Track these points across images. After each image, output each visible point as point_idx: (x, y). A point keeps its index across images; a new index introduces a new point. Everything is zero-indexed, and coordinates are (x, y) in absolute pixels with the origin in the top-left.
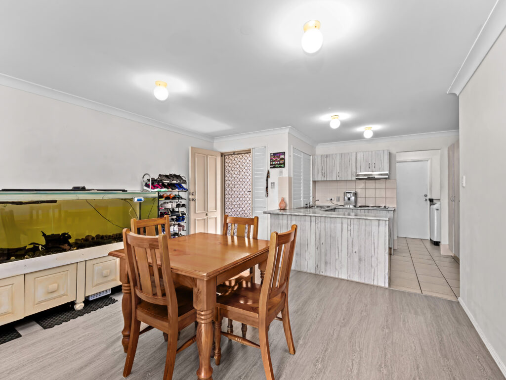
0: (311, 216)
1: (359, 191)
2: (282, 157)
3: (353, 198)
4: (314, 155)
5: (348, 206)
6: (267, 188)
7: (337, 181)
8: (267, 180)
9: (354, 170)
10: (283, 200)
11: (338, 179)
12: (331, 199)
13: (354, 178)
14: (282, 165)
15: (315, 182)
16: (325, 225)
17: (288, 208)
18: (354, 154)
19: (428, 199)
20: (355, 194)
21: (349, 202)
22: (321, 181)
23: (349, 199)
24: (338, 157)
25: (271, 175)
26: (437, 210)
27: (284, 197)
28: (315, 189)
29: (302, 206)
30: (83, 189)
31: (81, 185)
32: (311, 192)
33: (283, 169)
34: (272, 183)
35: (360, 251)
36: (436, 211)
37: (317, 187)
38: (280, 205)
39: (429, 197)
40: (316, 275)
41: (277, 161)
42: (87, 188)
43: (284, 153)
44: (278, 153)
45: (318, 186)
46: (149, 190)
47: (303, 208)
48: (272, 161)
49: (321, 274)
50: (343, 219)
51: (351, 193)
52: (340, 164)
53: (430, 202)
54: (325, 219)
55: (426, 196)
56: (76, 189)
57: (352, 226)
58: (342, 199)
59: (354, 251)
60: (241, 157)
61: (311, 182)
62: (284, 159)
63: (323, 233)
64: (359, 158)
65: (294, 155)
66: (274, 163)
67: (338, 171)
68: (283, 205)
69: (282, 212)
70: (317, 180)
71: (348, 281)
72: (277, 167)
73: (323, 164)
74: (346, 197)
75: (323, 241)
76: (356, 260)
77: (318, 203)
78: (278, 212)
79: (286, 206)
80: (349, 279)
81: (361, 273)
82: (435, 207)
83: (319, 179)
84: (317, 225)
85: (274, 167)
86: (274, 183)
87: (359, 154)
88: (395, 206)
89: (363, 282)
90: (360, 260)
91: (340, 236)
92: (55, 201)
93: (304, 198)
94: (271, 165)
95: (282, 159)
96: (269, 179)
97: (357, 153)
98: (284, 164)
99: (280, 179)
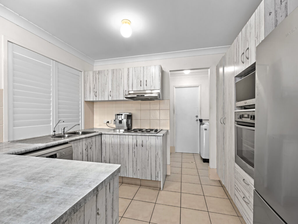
1: (134, 113)
3: (125, 121)
7: (109, 101)
9: (126, 88)
11: (110, 99)
12: (108, 122)
18: (126, 70)
19: (198, 120)
21: (120, 125)
23: (120, 122)
24: (110, 74)
26: (206, 129)
36: (204, 131)
37: (95, 109)
39: (199, 118)
45: (97, 108)
51: (122, 115)
52: (112, 81)
53: (200, 122)
55: (197, 117)
64: (131, 75)
67: (110, 90)
73: (95, 82)
82: (203, 127)
83: (91, 99)
88: (168, 128)
97: (129, 69)
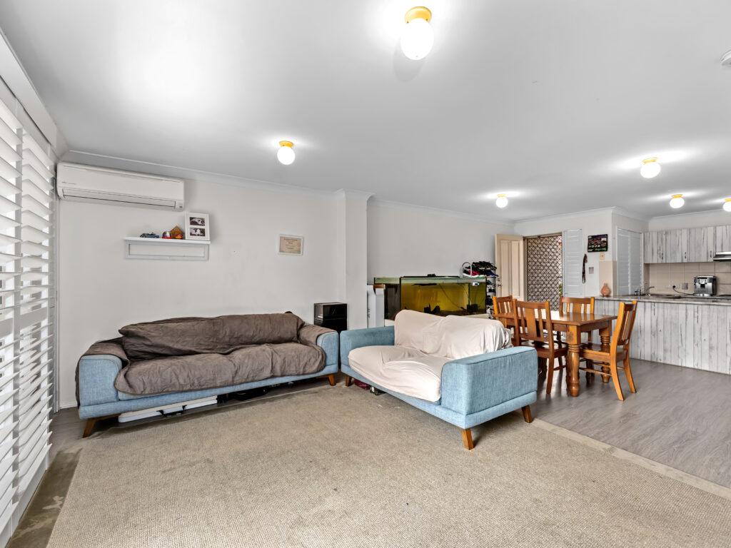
0: (645, 302)
1: (720, 276)
2: (605, 239)
3: (709, 285)
4: (646, 231)
5: (701, 295)
6: (584, 273)
7: (682, 264)
8: (584, 265)
9: (711, 249)
10: (606, 286)
11: (685, 261)
12: (674, 287)
13: (711, 260)
14: (604, 247)
15: (647, 266)
16: (664, 311)
17: (612, 294)
18: (711, 230)
20: (714, 280)
21: (703, 289)
22: (658, 264)
23: (703, 286)
24: (685, 233)
25: (588, 259)
27: (606, 282)
28: (649, 273)
29: (630, 293)
30: (434, 276)
31: (432, 273)
32: (642, 277)
33: (605, 253)
34: (590, 268)
35: (710, 339)
37: (650, 272)
38: (602, 291)
40: (652, 362)
41: (597, 244)
42: (436, 275)
43: (606, 236)
44: (598, 236)
45: (651, 270)
46: (469, 276)
47: (632, 295)
48: (590, 244)
49: (659, 361)
50: (688, 305)
51: (706, 278)
52: (689, 242)
54: (664, 306)
56: (429, 276)
57: (700, 312)
58: (691, 286)
59: (703, 339)
60: (552, 240)
61: (642, 266)
62: (607, 242)
63: (660, 319)
64: (719, 234)
65: (618, 236)
66: (593, 246)
67: (685, 249)
68: (606, 292)
69: (605, 298)
70: (651, 262)
71: (694, 369)
72: (597, 251)
73: (660, 242)
74: (697, 284)
75: (661, 327)
76: (706, 347)
77: (651, 291)
78: (601, 298)
79: (610, 292)
80: (696, 367)
81: (712, 362)
83: (655, 261)
84: (653, 312)
85: (594, 251)
86: (593, 268)
87: (719, 230)
89: (716, 371)
90: (711, 348)
91: (684, 322)
92: (435, 284)
93: (632, 284)
94: (589, 248)
95: (604, 242)
96: (586, 264)
97: (715, 227)
98: (606, 247)
99: (600, 263)
